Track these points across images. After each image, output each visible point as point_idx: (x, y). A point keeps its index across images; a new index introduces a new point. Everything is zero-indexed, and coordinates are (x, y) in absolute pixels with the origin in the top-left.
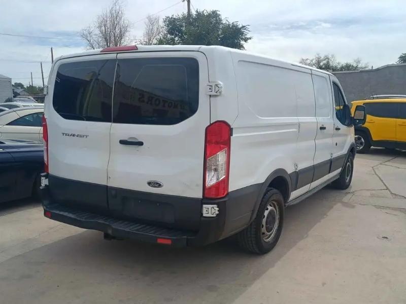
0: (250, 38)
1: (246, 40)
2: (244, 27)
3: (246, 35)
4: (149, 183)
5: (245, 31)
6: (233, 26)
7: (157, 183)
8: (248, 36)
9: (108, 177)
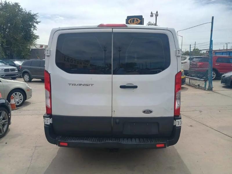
0: (40, 22)
1: (37, 23)
2: (35, 14)
3: (37, 19)
4: (144, 112)
5: (36, 17)
6: (29, 13)
7: (149, 111)
8: (38, 20)
9: (113, 111)
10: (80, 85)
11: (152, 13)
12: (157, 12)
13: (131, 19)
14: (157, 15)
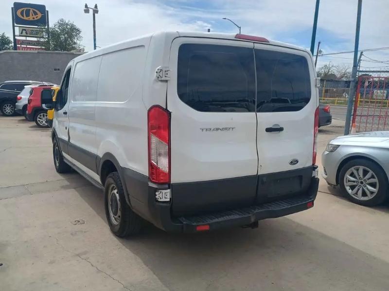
4: (291, 163)
7: (296, 161)
9: (259, 166)
10: (217, 129)
11: (86, 6)
12: (96, 6)
13: (23, 9)
14: (96, 11)
